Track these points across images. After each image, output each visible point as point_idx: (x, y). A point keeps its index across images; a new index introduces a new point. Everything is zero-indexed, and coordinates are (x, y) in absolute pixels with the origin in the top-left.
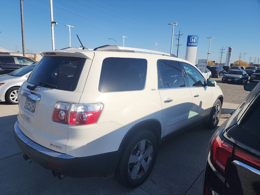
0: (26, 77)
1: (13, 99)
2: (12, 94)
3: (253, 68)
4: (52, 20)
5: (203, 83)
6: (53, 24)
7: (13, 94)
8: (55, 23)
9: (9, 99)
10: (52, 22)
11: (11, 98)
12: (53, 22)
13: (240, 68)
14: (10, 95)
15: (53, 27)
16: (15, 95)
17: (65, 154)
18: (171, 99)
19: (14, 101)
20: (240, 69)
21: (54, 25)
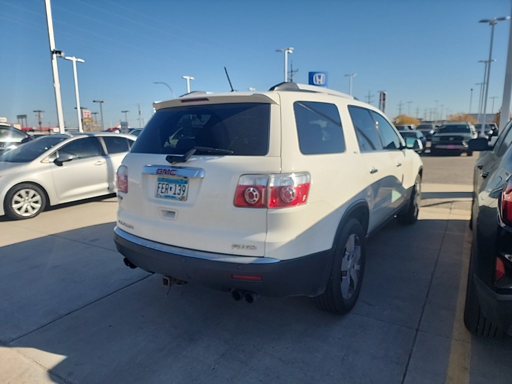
0: (41, 162)
1: (19, 209)
2: (16, 198)
3: (430, 127)
4: (53, 48)
5: (398, 146)
6: (55, 55)
7: (19, 199)
8: (60, 52)
9: (12, 210)
10: (53, 52)
11: (15, 206)
12: (56, 52)
13: (406, 128)
14: (13, 202)
15: (55, 62)
16: (23, 199)
17: (263, 257)
18: (376, 168)
19: (21, 213)
20: (406, 130)
21: (57, 57)
